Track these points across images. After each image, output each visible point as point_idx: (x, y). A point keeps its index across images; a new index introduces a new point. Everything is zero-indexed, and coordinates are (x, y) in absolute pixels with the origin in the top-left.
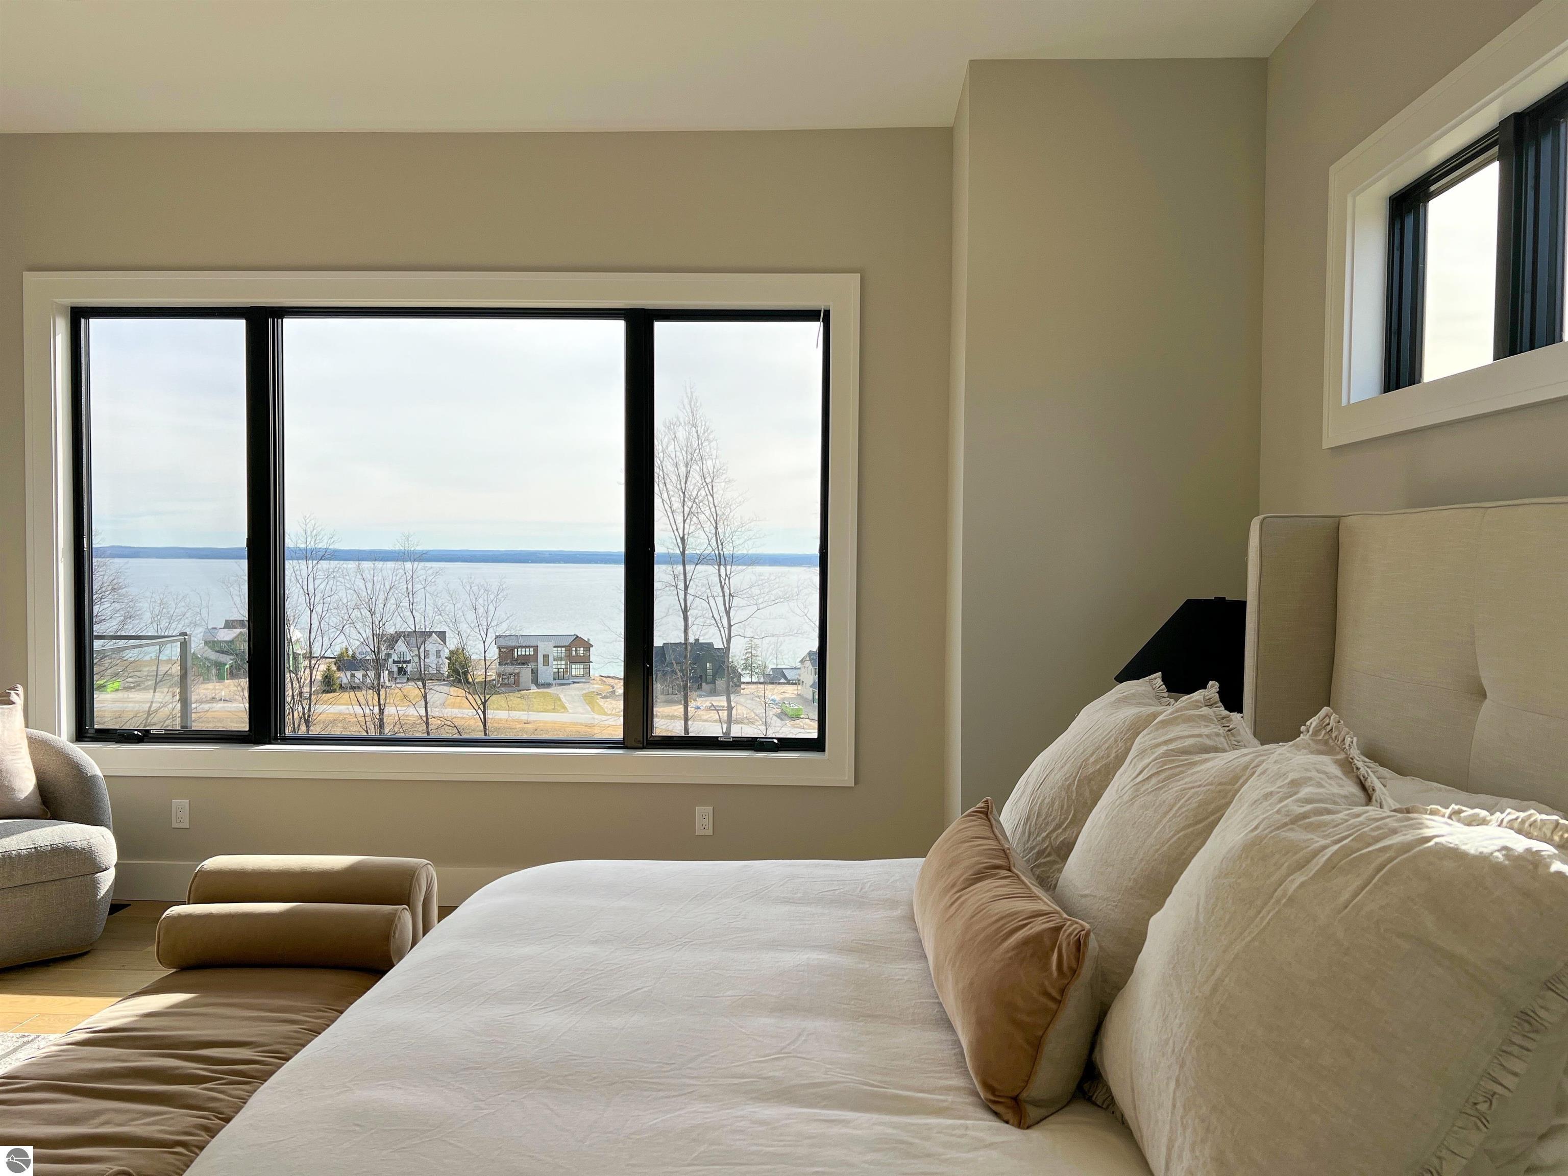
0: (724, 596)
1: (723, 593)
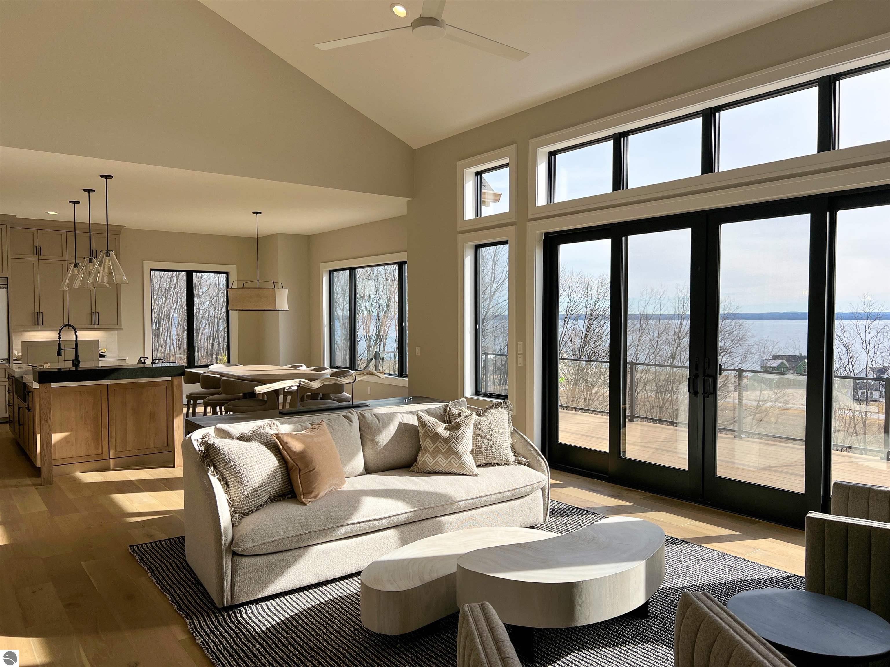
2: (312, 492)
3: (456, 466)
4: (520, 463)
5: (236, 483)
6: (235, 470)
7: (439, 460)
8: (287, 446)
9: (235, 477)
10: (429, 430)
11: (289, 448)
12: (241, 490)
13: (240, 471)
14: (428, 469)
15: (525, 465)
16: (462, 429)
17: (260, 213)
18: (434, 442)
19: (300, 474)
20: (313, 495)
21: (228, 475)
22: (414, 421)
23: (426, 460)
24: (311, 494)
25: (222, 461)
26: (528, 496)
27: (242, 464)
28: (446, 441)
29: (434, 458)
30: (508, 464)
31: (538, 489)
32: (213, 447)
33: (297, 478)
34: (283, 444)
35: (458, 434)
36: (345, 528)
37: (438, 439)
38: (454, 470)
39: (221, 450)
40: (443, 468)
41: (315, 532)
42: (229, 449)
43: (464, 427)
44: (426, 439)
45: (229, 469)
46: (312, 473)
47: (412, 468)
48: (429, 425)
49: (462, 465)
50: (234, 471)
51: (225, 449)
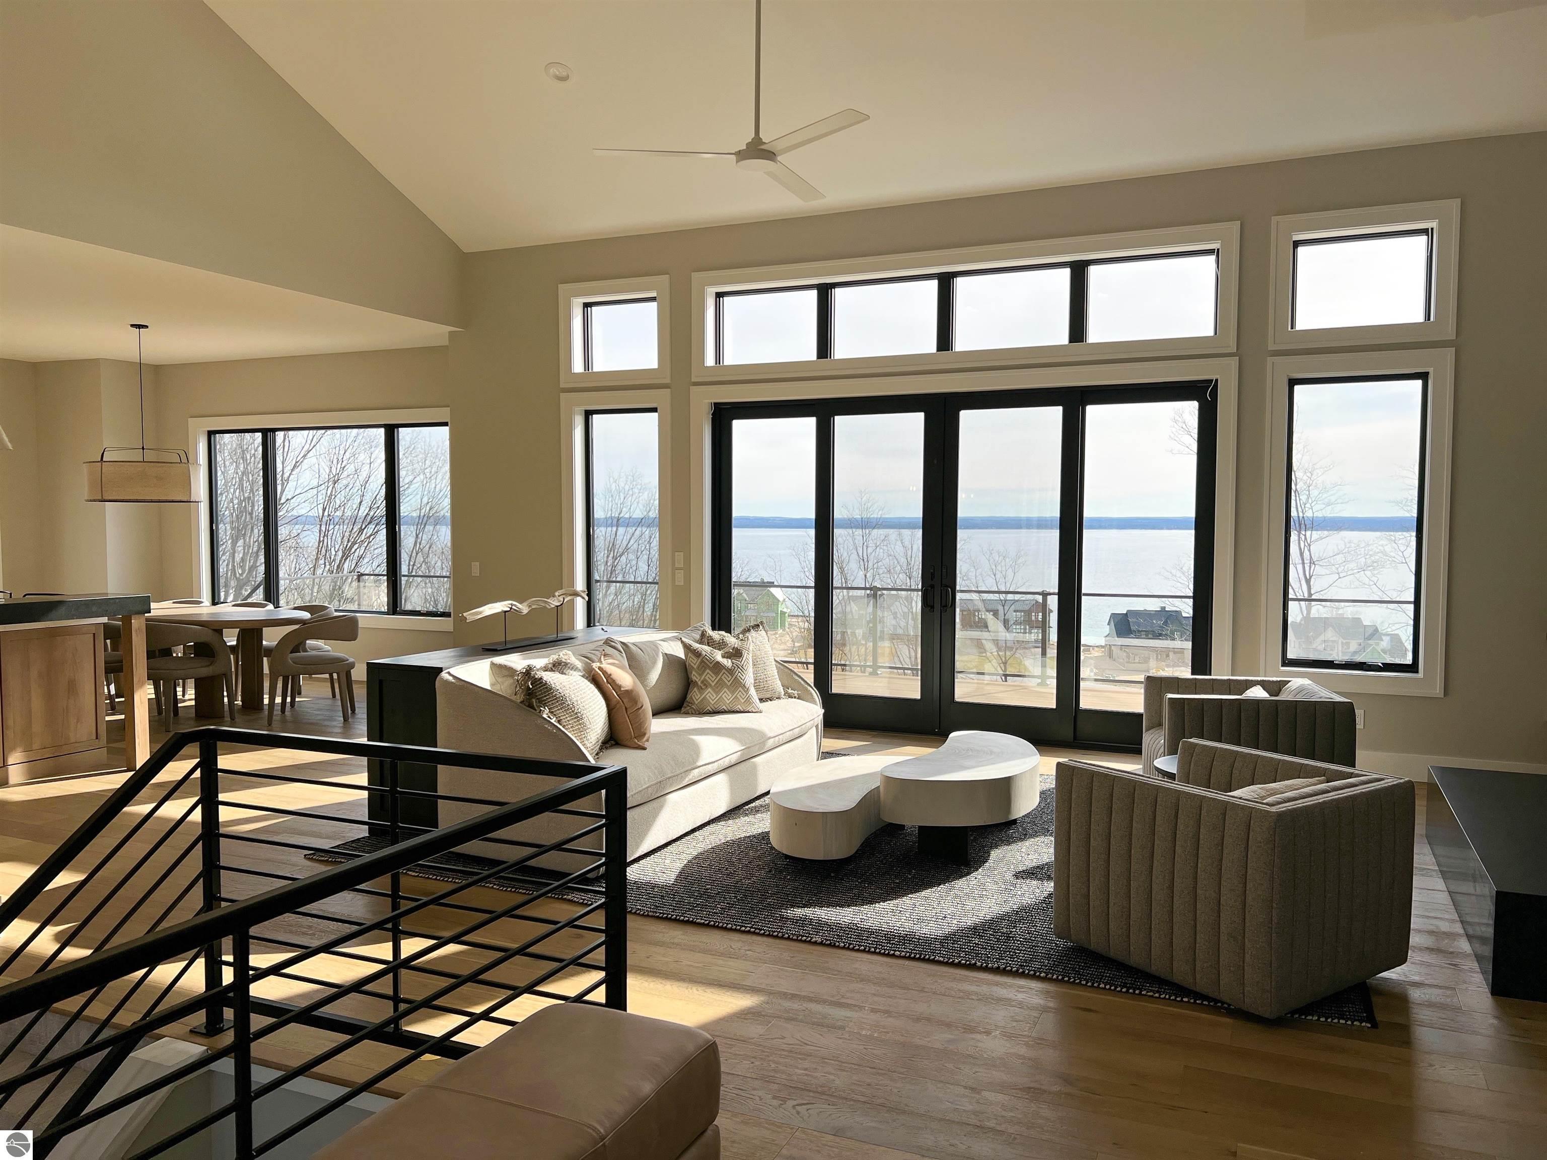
0: (1303, 563)
1: (1303, 560)
2: (645, 734)
3: (743, 701)
4: (790, 697)
5: (577, 725)
6: (573, 709)
7: (723, 696)
8: (612, 679)
9: (575, 718)
10: (706, 659)
11: (614, 681)
12: (584, 734)
13: (580, 710)
14: (709, 708)
15: (795, 697)
16: (745, 656)
17: (146, 327)
18: (717, 674)
19: (628, 713)
20: (645, 739)
21: (564, 717)
22: (680, 653)
23: (707, 696)
24: (643, 738)
25: (556, 699)
26: (806, 735)
27: (579, 702)
28: (730, 671)
29: (717, 693)
30: (779, 698)
31: (812, 728)
32: (541, 683)
33: (626, 718)
34: (607, 676)
35: (743, 662)
36: (697, 771)
37: (720, 671)
38: (740, 708)
39: (553, 686)
40: (727, 705)
41: (669, 778)
42: (561, 684)
43: (746, 654)
44: (704, 671)
45: (566, 709)
46: (641, 711)
47: (683, 710)
48: (704, 653)
49: (748, 700)
50: (573, 712)
51: (557, 684)
